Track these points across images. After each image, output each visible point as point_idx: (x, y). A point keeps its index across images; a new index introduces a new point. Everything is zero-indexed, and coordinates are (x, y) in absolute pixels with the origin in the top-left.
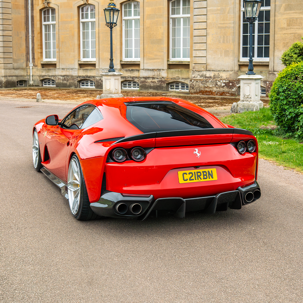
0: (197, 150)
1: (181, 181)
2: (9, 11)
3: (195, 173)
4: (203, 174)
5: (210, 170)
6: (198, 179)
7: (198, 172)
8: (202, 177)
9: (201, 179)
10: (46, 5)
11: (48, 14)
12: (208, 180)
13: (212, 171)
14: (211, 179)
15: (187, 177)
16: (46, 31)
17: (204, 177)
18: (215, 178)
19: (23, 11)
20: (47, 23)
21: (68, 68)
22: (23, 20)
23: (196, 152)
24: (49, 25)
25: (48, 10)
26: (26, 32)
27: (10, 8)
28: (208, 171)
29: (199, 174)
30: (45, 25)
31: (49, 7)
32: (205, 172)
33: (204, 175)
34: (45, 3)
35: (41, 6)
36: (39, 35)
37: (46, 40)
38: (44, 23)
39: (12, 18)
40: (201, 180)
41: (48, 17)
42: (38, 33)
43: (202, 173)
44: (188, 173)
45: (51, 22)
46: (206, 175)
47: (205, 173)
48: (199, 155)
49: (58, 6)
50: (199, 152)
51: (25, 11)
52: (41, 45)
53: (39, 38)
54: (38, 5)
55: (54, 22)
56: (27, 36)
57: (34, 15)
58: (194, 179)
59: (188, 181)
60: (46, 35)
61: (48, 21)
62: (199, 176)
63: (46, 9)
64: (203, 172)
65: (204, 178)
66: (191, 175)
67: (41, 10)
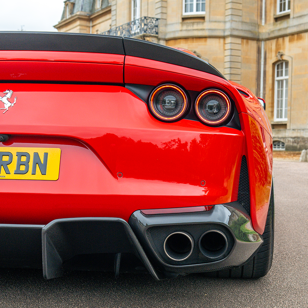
0: (9, 93)
2: (239, 65)
4: (19, 159)
5: (41, 151)
8: (12, 167)
9: (8, 173)
10: (279, 58)
11: (282, 68)
12: (29, 176)
13: (46, 155)
14: (39, 176)
16: (278, 87)
17: (18, 167)
18: (53, 173)
19: (254, 66)
20: (280, 78)
21: (299, 128)
22: (254, 76)
23: (4, 100)
24: (282, 81)
25: (282, 64)
26: (257, 89)
27: (240, 61)
28: (36, 155)
29: (6, 158)
30: (278, 81)
31: (283, 60)
32: (27, 155)
33: (20, 164)
34: (278, 56)
35: (274, 60)
36: (271, 92)
37: (278, 97)
38: (276, 78)
39: (241, 73)
40: (8, 177)
41: (282, 71)
42: (270, 90)
43: (15, 159)
45: (284, 77)
46: (26, 164)
47: (24, 159)
48: (7, 105)
49: (292, 58)
50: (10, 100)
51: (257, 66)
52: (273, 103)
53: (271, 96)
54: (271, 58)
55: (287, 77)
56: (258, 93)
57: (267, 69)
60: (278, 91)
61: (282, 75)
62: (4, 165)
63: (279, 63)
64: (20, 155)
65: (18, 172)
67: (274, 64)
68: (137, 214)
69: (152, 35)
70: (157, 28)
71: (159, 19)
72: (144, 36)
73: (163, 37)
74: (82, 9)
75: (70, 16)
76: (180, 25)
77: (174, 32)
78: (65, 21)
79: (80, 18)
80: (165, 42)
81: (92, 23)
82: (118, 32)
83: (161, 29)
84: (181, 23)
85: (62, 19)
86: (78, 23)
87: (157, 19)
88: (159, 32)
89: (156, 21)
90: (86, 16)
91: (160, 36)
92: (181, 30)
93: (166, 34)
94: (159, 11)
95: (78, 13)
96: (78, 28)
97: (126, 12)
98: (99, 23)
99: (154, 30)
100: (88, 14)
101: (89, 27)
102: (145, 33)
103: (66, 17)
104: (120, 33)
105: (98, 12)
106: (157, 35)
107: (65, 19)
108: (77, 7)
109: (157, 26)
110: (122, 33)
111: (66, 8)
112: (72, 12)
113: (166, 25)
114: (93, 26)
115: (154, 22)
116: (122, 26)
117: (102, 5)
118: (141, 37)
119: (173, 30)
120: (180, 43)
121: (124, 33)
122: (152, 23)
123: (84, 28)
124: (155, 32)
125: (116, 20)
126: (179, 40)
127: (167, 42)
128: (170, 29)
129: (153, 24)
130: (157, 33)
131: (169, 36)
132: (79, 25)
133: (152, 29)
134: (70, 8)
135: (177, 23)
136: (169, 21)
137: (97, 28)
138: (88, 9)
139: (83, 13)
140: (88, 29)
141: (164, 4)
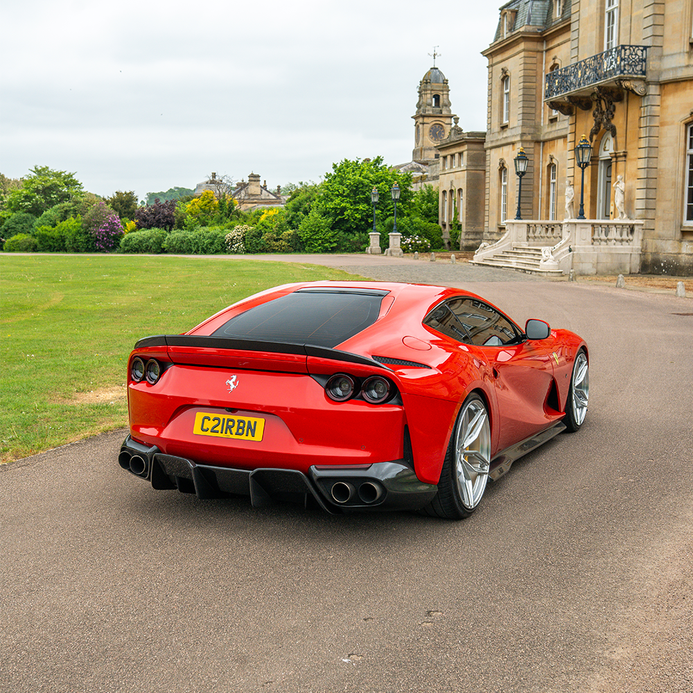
0: (234, 377)
1: (197, 430)
3: (224, 419)
4: (239, 424)
5: (252, 420)
6: (226, 433)
7: (229, 420)
8: (234, 430)
9: (232, 434)
12: (243, 437)
13: (255, 423)
14: (250, 438)
15: (209, 424)
17: (238, 431)
18: (258, 437)
23: (231, 382)
28: (249, 422)
29: (231, 423)
32: (243, 422)
33: (239, 428)
40: (231, 436)
43: (236, 424)
44: (211, 419)
46: (243, 428)
47: (241, 425)
48: (233, 386)
50: (235, 383)
58: (220, 432)
59: (209, 433)
62: (229, 428)
64: (240, 421)
65: (237, 434)
66: (217, 422)
68: (313, 468)
69: (635, 76)
70: (644, 64)
71: (650, 47)
72: (620, 79)
73: (655, 79)
74: (529, 20)
75: (509, 35)
76: (686, 56)
77: (675, 69)
78: (500, 43)
79: (525, 38)
80: (658, 87)
81: (547, 45)
82: (577, 71)
83: (653, 64)
84: (687, 52)
85: (496, 40)
86: (522, 46)
87: (645, 48)
88: (647, 70)
89: (642, 51)
90: (537, 33)
91: (649, 77)
92: (688, 66)
93: (660, 73)
94: (649, 32)
95: (522, 30)
96: (522, 54)
97: (595, 33)
98: (559, 45)
99: (639, 68)
100: (539, 30)
101: (542, 52)
102: (622, 75)
103: (503, 36)
104: (582, 72)
105: (556, 26)
106: (644, 76)
107: (500, 40)
108: (520, 17)
109: (645, 60)
110: (585, 74)
111: (503, 20)
112: (512, 27)
113: (661, 57)
114: (547, 51)
115: (639, 53)
116: (584, 61)
117: (563, 13)
118: (615, 80)
119: (674, 66)
120: (685, 89)
121: (588, 73)
122: (636, 54)
123: (531, 54)
124: (641, 70)
125: (578, 47)
126: (684, 84)
127: (663, 86)
128: (669, 63)
129: (637, 57)
130: (644, 73)
131: (666, 77)
132: (524, 50)
133: (636, 66)
134: (509, 19)
135: (680, 53)
136: (667, 50)
137: (554, 52)
138: (539, 20)
139: (530, 28)
140: (539, 54)
141: (659, 20)
